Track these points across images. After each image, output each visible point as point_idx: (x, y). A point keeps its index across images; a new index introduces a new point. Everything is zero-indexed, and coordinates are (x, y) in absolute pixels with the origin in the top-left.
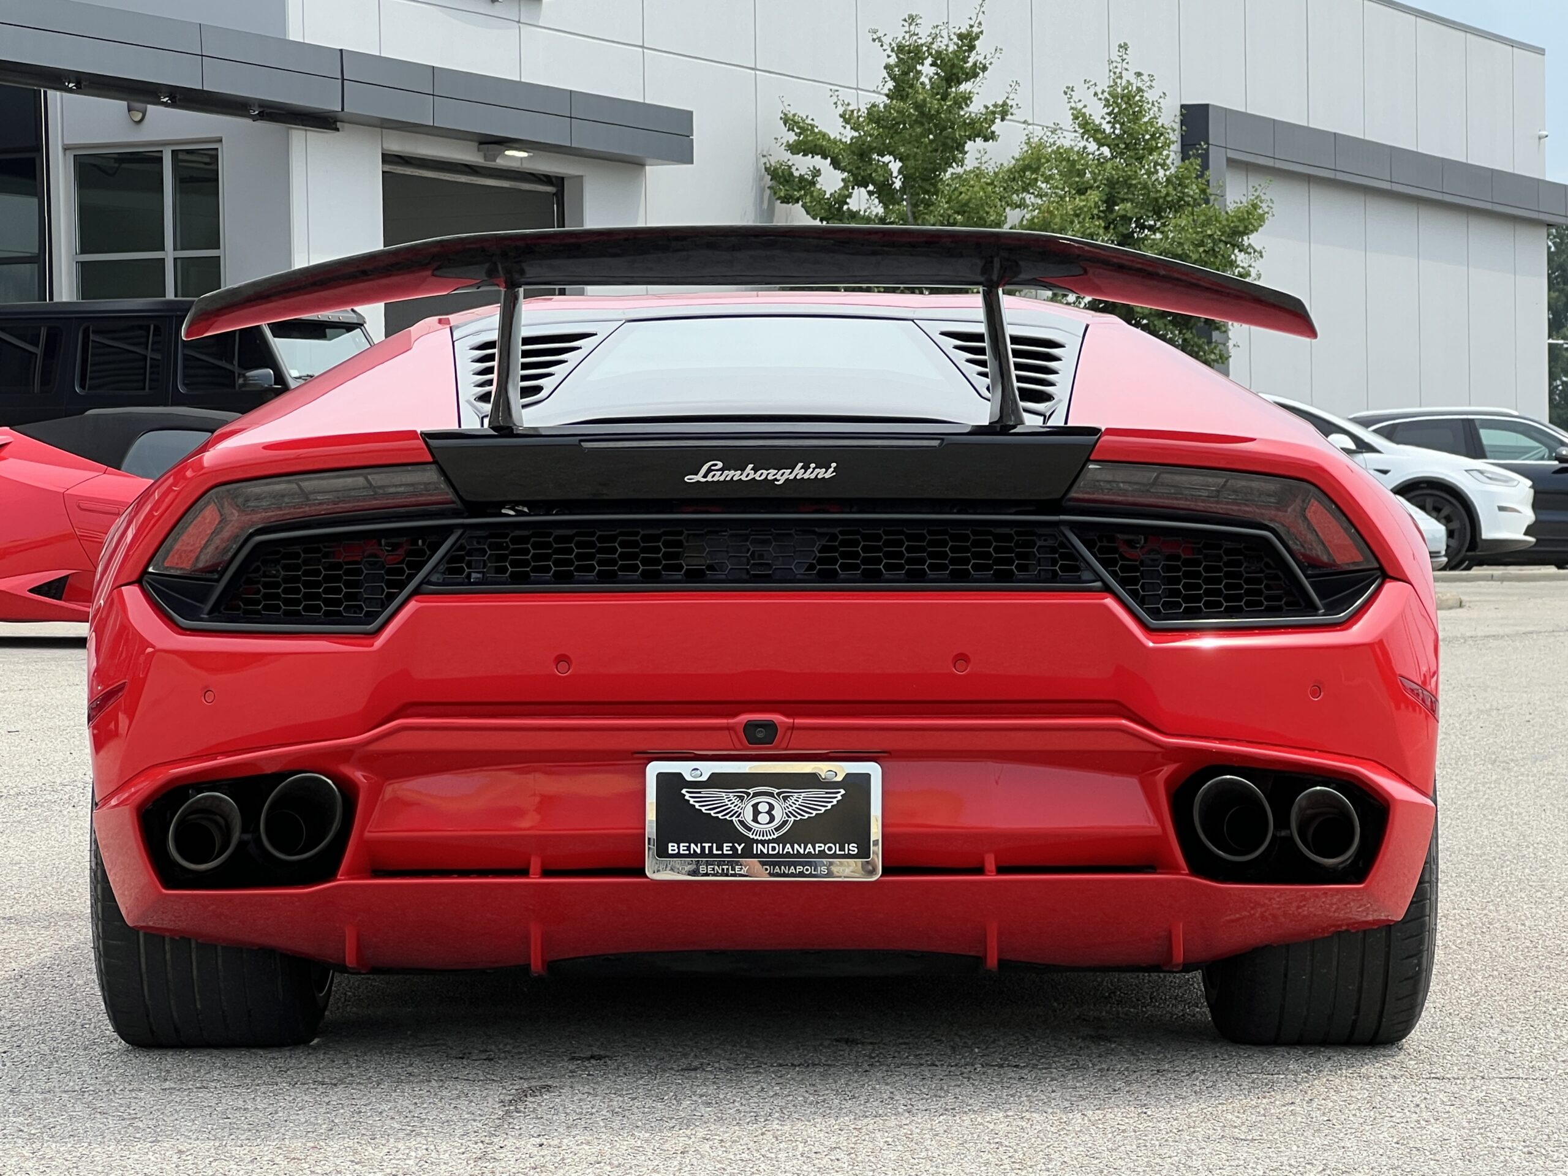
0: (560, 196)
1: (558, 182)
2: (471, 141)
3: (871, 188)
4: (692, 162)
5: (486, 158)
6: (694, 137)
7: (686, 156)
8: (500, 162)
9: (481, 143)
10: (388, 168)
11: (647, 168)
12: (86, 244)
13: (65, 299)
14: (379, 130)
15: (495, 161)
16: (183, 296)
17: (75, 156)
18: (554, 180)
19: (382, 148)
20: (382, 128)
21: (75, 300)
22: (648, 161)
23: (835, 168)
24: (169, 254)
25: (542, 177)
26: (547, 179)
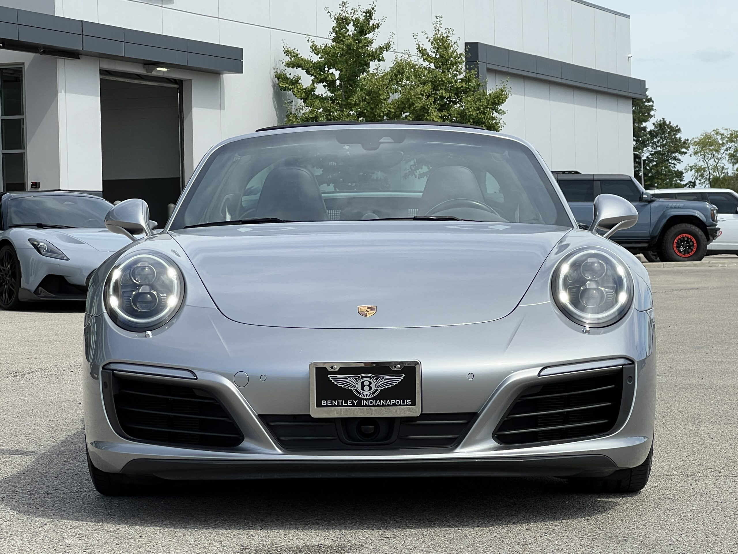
0: (180, 89)
1: (179, 82)
2: (140, 63)
3: (325, 83)
4: (243, 73)
5: (147, 71)
6: (243, 61)
7: (240, 70)
8: (154, 73)
9: (145, 64)
10: (103, 77)
11: (221, 75)
15: (151, 73)
19: (100, 67)
20: (99, 57)
22: (222, 72)
23: (308, 74)
25: (173, 81)
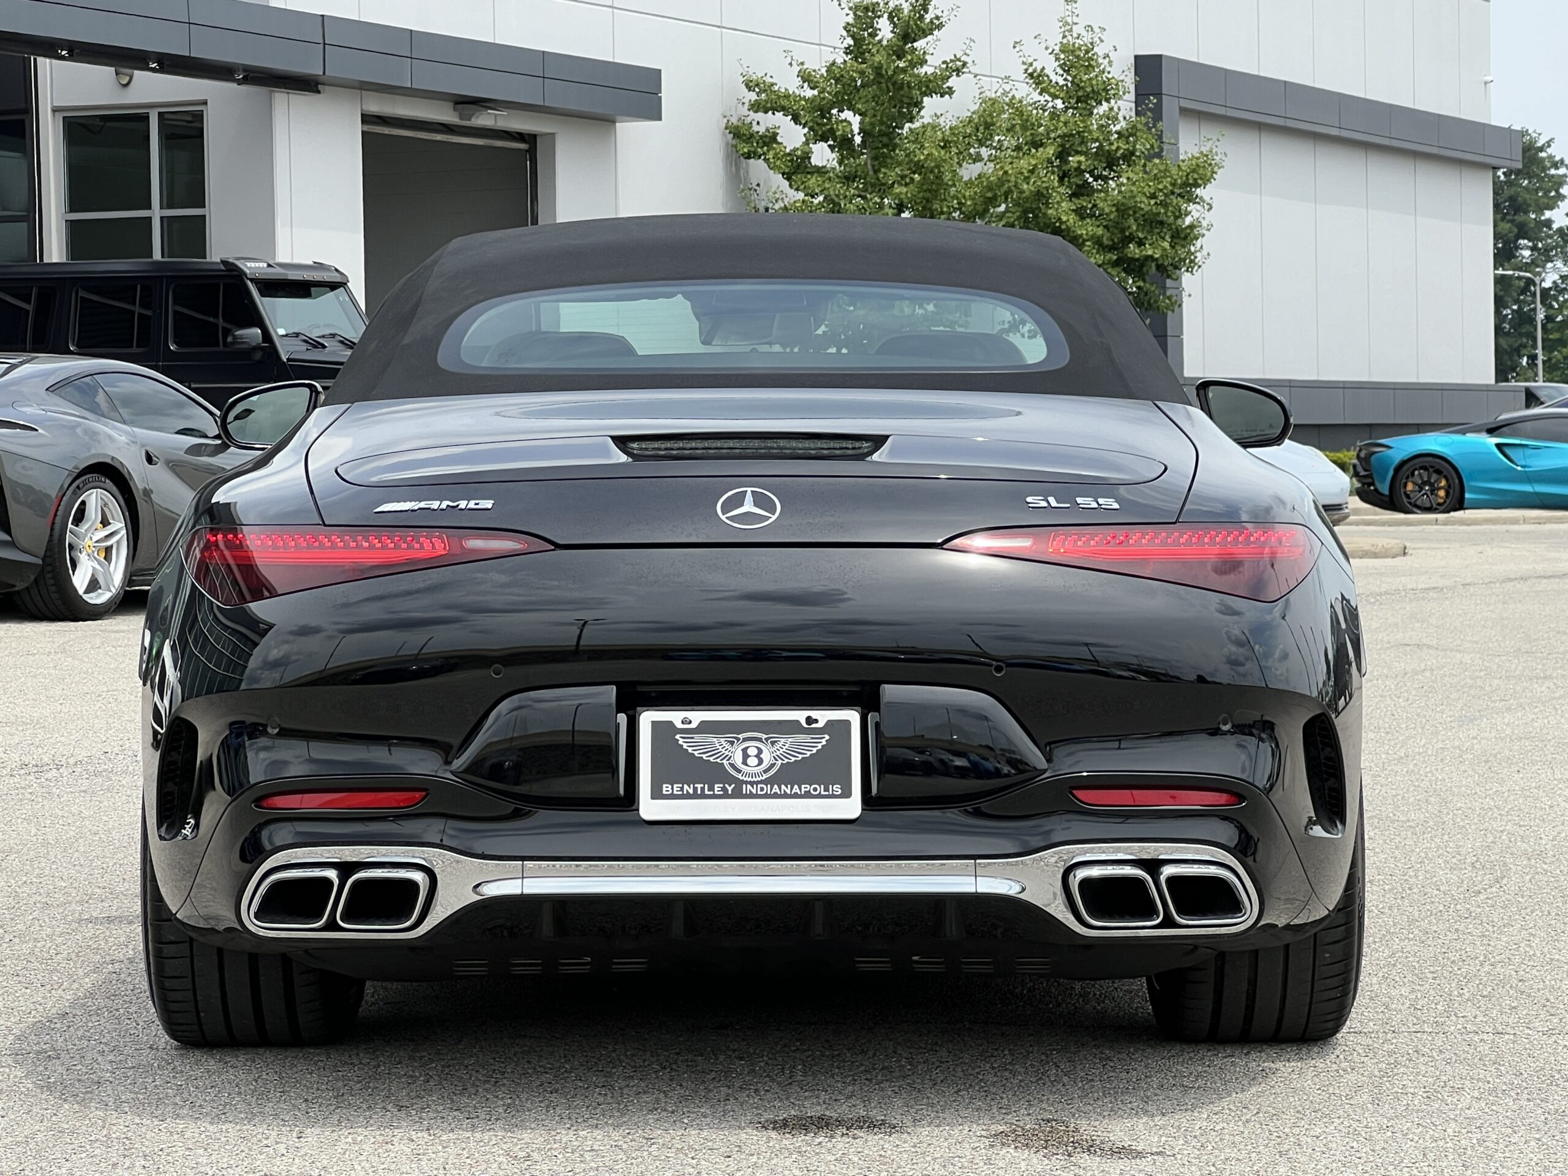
0: (532, 152)
1: (531, 139)
2: (449, 101)
3: (831, 142)
4: (660, 119)
5: (461, 119)
6: (663, 95)
7: (654, 112)
8: (477, 122)
9: (456, 103)
10: (367, 128)
11: (618, 125)
12: (75, 202)
13: (55, 260)
14: (359, 91)
15: (470, 120)
16: (169, 257)
17: (64, 117)
18: (526, 136)
19: (362, 110)
20: (361, 89)
21: (64, 260)
22: (619, 118)
23: (796, 124)
24: (156, 213)
25: (517, 136)
26: (520, 137)
